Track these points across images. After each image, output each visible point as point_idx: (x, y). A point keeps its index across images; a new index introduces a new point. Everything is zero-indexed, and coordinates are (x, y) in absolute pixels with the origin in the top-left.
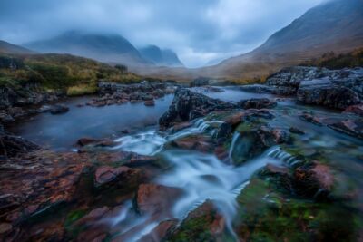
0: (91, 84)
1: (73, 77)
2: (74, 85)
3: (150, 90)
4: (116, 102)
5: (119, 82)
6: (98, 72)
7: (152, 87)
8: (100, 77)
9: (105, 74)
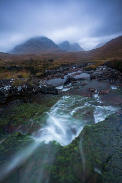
0: (42, 72)
1: (36, 69)
2: (37, 73)
3: (63, 71)
4: (52, 78)
5: (51, 69)
6: (43, 66)
7: (64, 70)
8: (44, 68)
9: (46, 66)
